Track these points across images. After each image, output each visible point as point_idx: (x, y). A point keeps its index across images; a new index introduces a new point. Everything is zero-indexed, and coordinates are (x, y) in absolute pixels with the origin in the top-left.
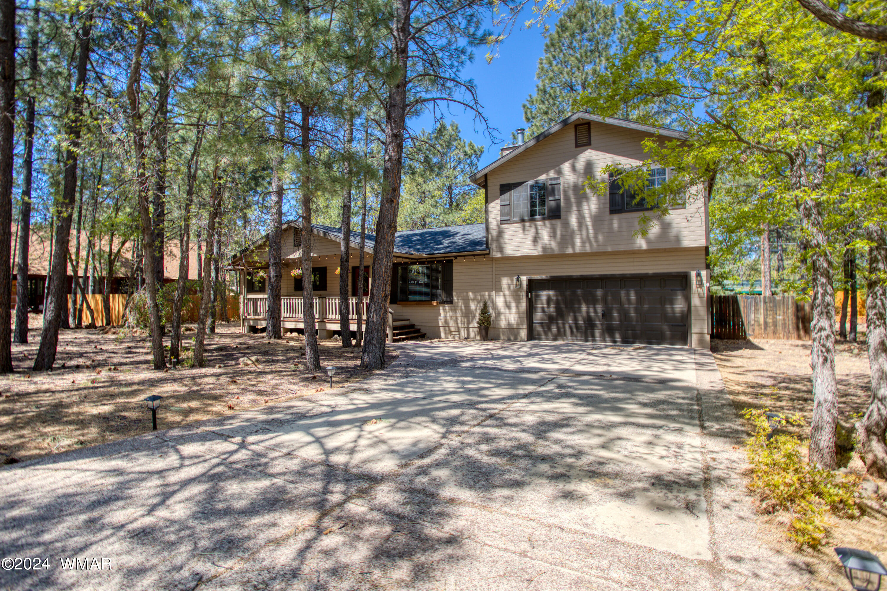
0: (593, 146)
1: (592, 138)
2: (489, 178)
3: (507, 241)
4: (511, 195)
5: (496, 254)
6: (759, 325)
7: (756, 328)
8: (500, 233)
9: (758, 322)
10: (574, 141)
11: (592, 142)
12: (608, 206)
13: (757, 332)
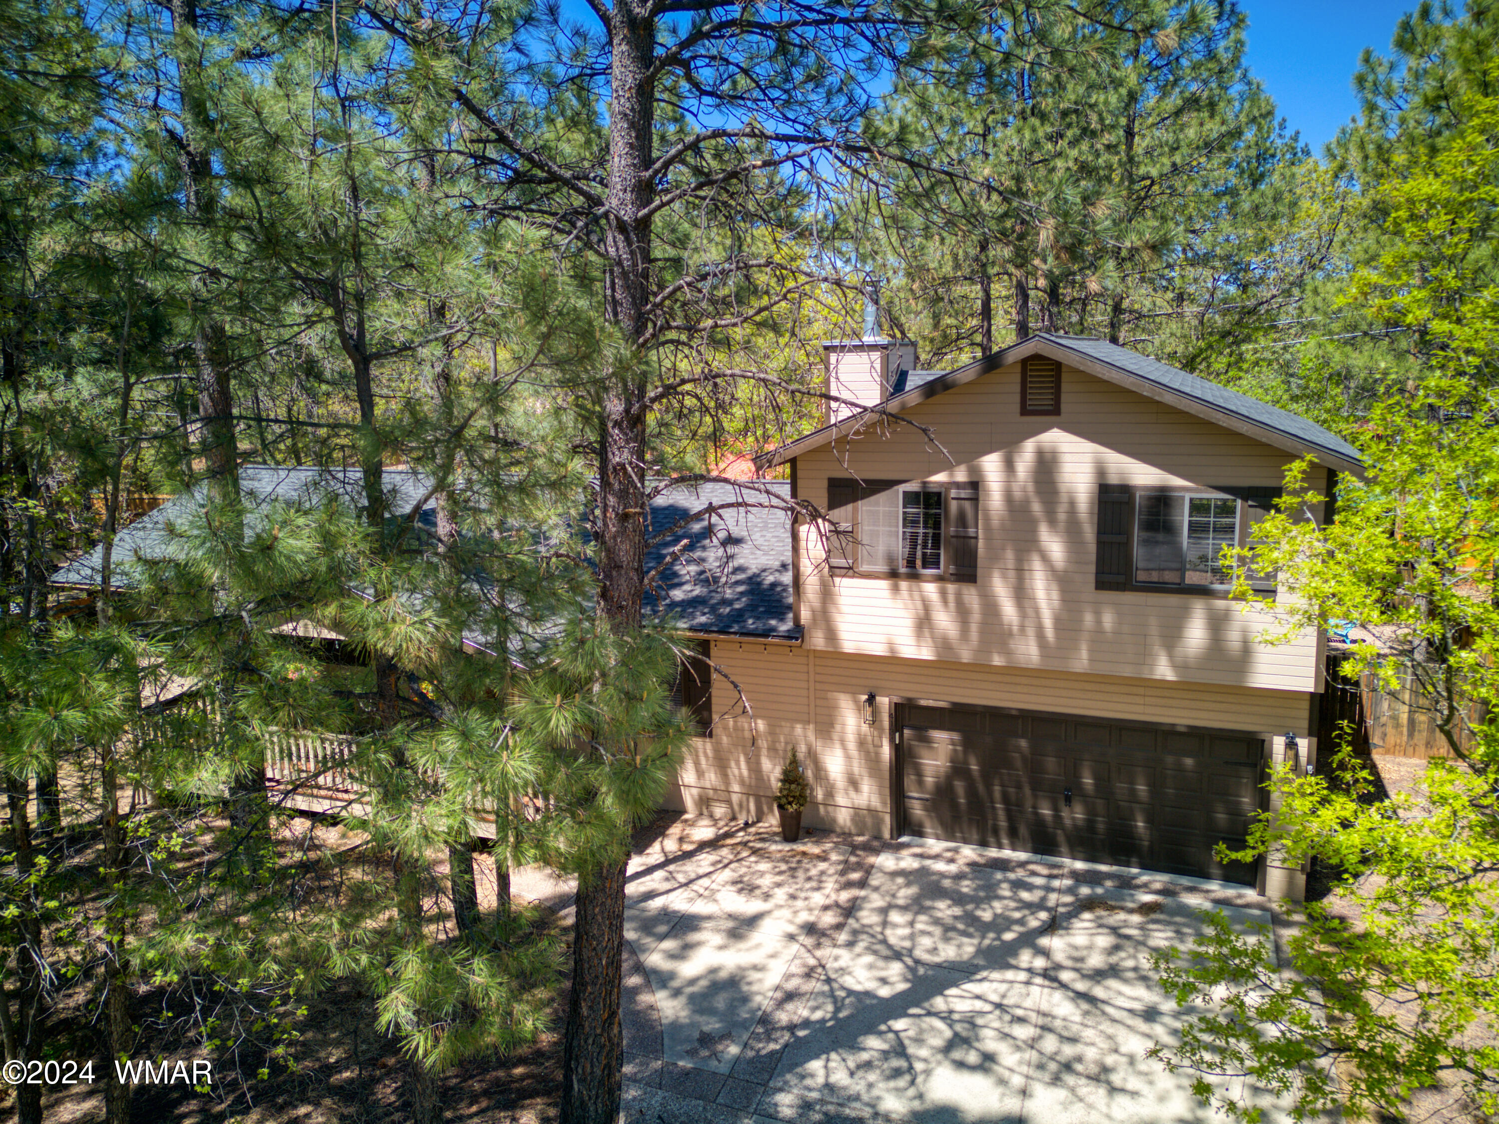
0: (1064, 417)
1: (1064, 397)
2: (800, 465)
3: (844, 609)
4: (855, 511)
5: (818, 641)
6: (1397, 726)
7: (1390, 730)
8: (827, 594)
9: (1395, 718)
10: (1017, 398)
11: (1064, 407)
12: (1092, 568)
13: (1391, 740)
